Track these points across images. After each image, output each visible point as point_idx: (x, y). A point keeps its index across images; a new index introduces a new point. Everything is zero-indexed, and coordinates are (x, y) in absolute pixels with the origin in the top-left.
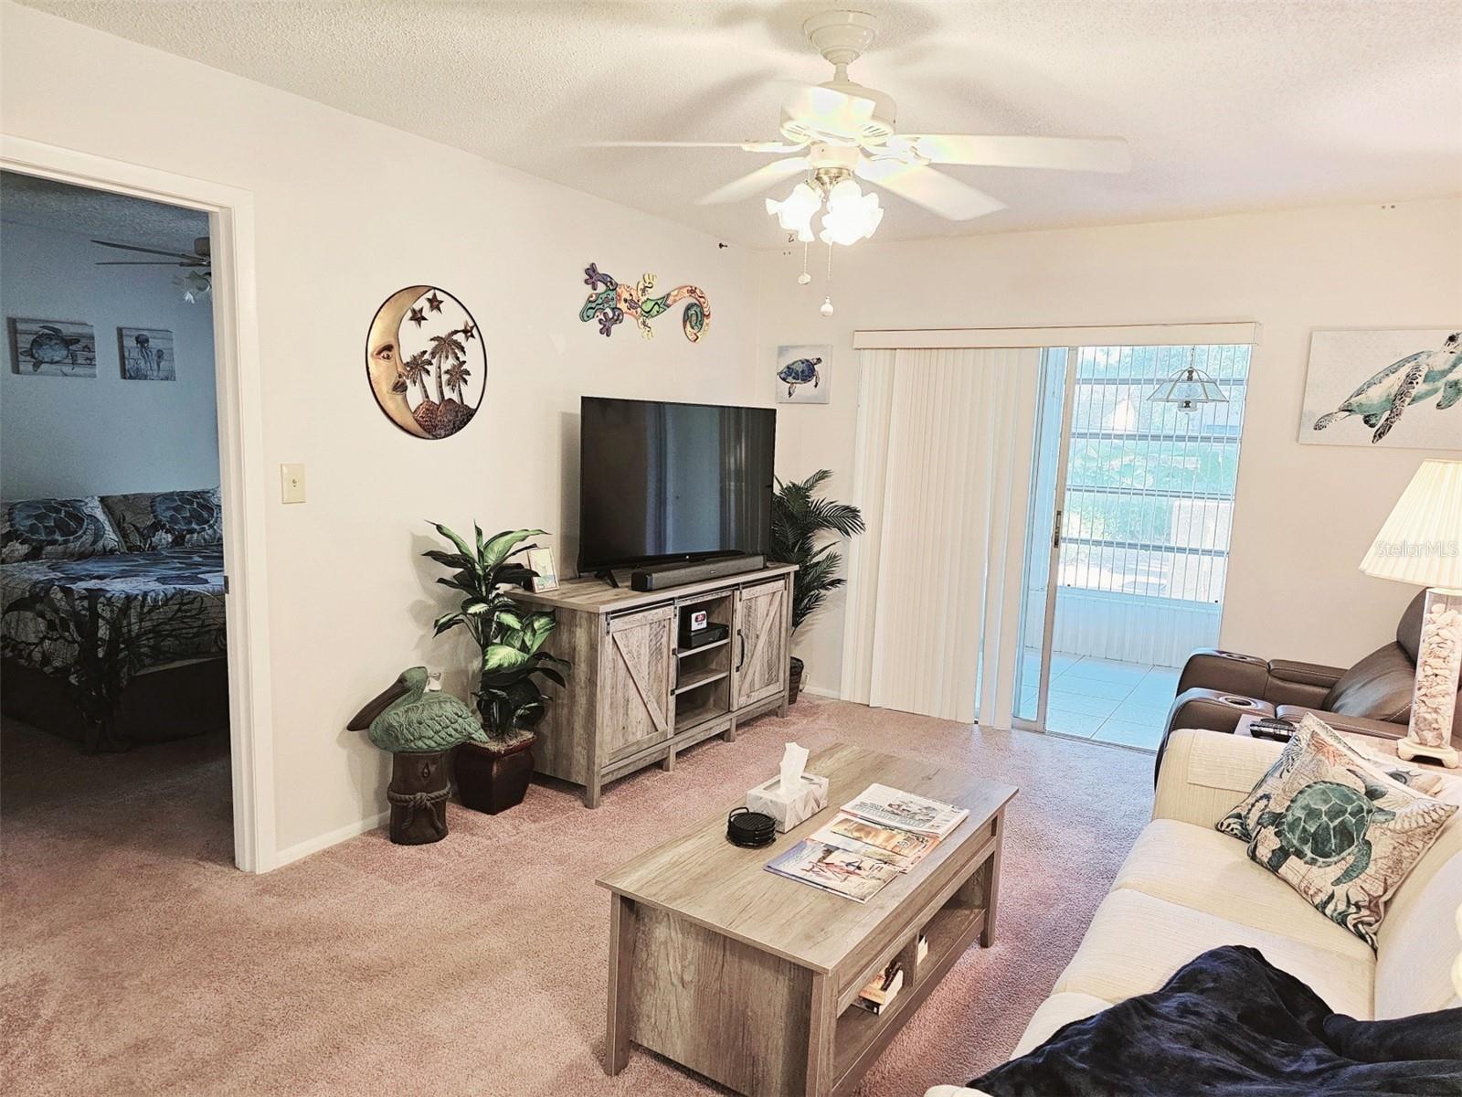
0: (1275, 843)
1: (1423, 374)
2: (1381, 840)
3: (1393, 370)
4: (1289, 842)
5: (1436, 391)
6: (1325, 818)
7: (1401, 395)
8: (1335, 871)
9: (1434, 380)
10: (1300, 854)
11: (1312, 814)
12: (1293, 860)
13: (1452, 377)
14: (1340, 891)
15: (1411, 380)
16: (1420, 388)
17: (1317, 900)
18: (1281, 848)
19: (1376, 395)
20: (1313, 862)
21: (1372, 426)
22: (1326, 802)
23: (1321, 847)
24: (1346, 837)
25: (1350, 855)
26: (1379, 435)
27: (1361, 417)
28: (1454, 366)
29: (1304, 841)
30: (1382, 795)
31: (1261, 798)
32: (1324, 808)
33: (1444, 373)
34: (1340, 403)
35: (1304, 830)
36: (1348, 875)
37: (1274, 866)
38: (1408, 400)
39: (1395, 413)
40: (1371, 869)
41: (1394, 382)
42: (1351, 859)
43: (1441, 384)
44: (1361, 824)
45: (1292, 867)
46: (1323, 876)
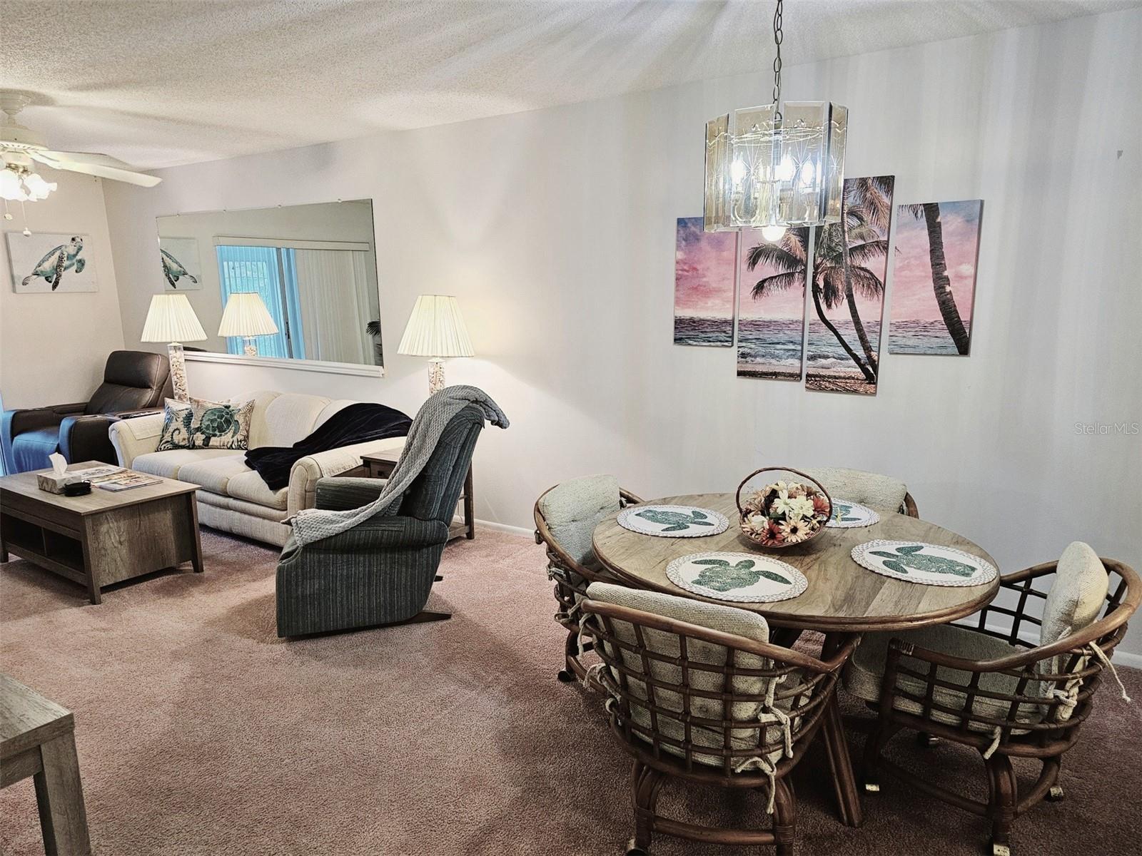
0: (203, 437)
1: (66, 256)
2: (240, 418)
3: (52, 253)
4: (208, 433)
5: (73, 264)
6: (219, 420)
7: (59, 266)
8: (230, 434)
9: (72, 259)
10: (215, 435)
11: (212, 421)
12: (213, 439)
13: (78, 257)
14: (235, 439)
15: (61, 259)
16: (66, 263)
17: (229, 446)
18: (206, 437)
19: (47, 266)
20: (221, 435)
21: (50, 282)
22: (215, 415)
23: (221, 430)
24: (228, 422)
25: (232, 428)
26: (54, 287)
27: (44, 278)
28: (78, 252)
29: (214, 430)
30: (230, 406)
31: (174, 431)
32: (216, 417)
33: (75, 256)
34: (32, 271)
35: (213, 427)
36: (235, 433)
37: (206, 445)
38: (63, 269)
39: (59, 276)
40: (241, 428)
41: (54, 260)
42: (233, 428)
43: (74, 261)
44: (232, 416)
45: (214, 441)
46: (227, 438)
